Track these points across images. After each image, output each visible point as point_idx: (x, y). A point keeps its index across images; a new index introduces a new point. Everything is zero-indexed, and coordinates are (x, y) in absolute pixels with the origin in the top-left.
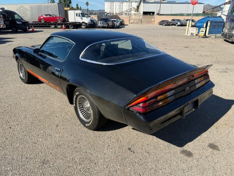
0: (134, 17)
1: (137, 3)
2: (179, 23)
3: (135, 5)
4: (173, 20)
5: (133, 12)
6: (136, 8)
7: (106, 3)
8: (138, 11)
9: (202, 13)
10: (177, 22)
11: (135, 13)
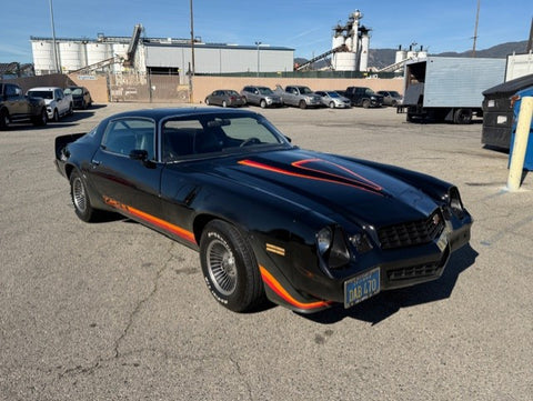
0: (121, 81)
1: (127, 46)
2: (268, 100)
3: (121, 50)
4: (249, 89)
5: (118, 68)
6: (126, 57)
7: (36, 45)
8: (132, 65)
9: (292, 70)
10: (261, 96)
11: (123, 69)
